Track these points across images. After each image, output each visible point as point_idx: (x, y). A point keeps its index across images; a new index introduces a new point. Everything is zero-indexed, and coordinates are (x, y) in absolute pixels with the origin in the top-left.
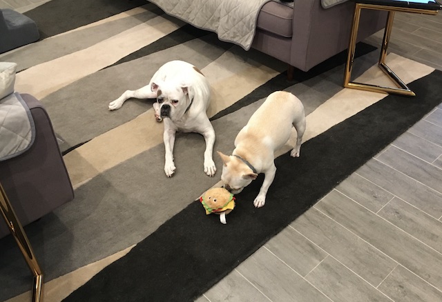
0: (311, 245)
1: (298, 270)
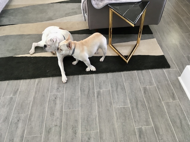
1: (4, 94)
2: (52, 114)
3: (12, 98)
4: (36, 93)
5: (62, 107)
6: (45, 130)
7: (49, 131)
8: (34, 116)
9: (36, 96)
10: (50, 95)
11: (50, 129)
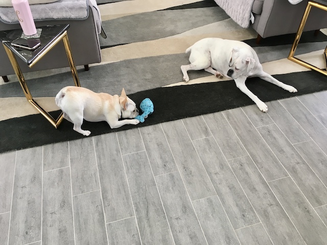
0: (206, 129)
1: (192, 137)
2: (281, 151)
3: (207, 140)
4: (236, 129)
5: (286, 140)
6: (288, 170)
7: (294, 171)
8: (258, 157)
9: (240, 132)
10: (257, 128)
11: (293, 168)
